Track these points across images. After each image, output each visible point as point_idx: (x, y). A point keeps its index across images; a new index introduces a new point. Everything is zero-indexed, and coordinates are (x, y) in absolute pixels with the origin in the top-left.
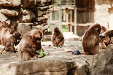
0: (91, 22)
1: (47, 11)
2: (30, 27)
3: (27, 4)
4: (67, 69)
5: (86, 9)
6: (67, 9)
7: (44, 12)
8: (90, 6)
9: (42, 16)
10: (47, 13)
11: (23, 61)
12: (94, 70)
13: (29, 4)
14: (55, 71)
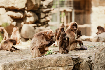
0: (88, 23)
1: (49, 13)
2: (34, 28)
3: (31, 7)
4: (73, 64)
5: (83, 11)
6: (65, 11)
7: (47, 14)
8: (87, 8)
9: (45, 18)
10: (49, 15)
11: (33, 57)
12: (96, 65)
13: (33, 7)
14: (63, 66)
